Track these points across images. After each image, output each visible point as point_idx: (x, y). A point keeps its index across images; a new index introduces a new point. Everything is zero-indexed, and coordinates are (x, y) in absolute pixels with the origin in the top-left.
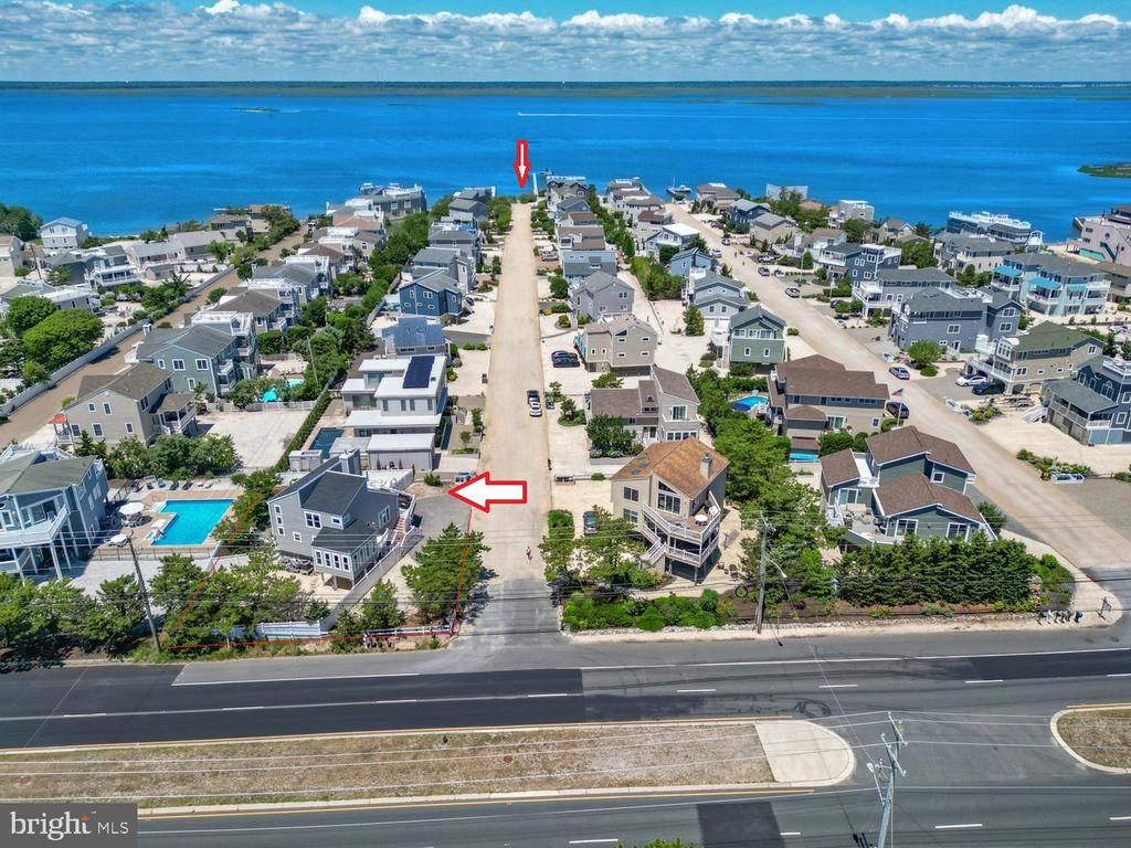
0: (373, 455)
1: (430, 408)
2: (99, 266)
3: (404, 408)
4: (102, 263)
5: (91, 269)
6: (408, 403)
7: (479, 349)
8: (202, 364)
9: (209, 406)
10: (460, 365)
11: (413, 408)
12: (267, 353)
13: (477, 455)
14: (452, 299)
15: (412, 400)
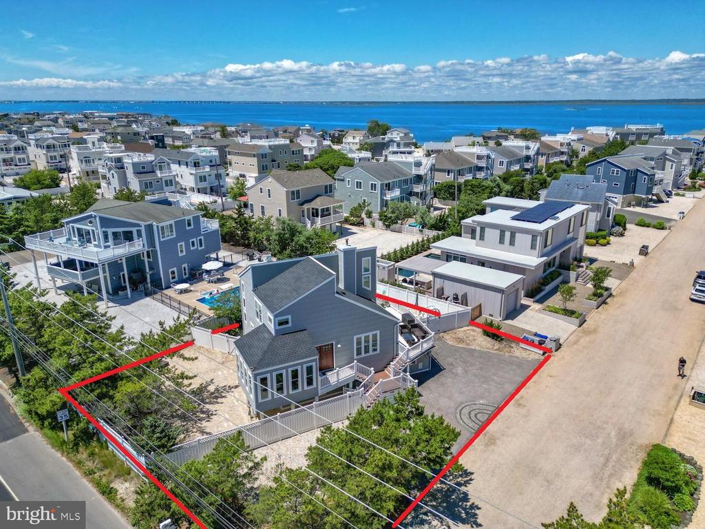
0: (438, 280)
1: (533, 247)
2: (393, 146)
3: (502, 241)
4: (395, 144)
5: (388, 147)
6: (508, 235)
7: (654, 227)
8: (373, 187)
9: (367, 221)
10: (622, 235)
11: (512, 243)
12: (444, 199)
13: (577, 321)
14: (642, 181)
15: (514, 232)
